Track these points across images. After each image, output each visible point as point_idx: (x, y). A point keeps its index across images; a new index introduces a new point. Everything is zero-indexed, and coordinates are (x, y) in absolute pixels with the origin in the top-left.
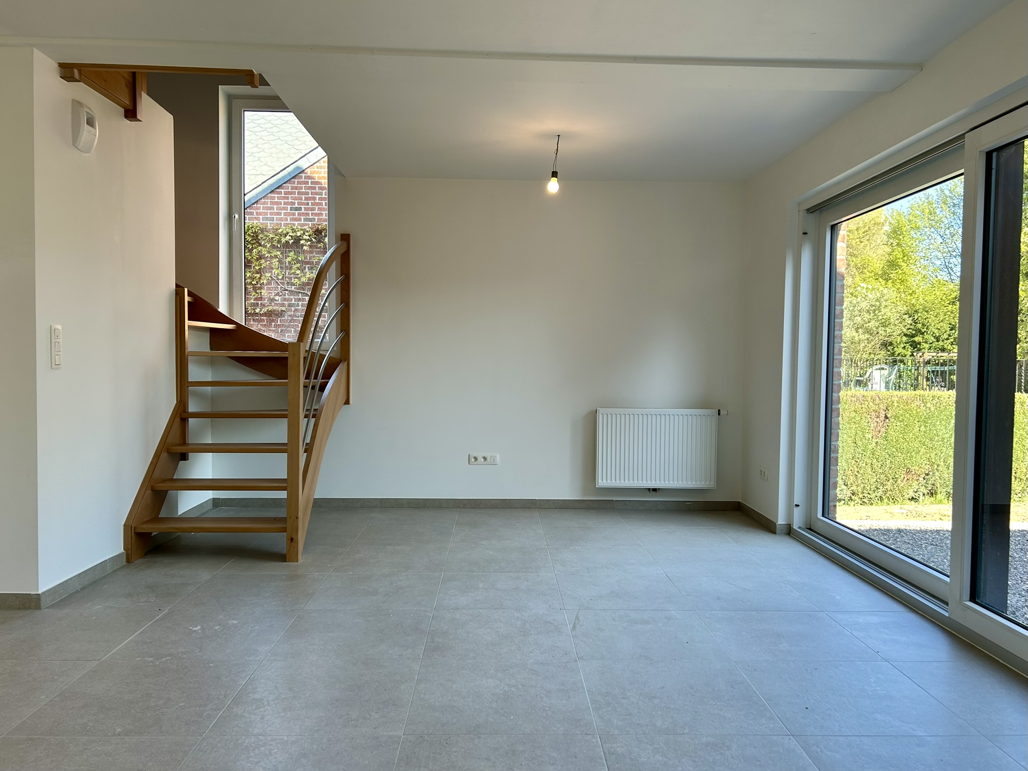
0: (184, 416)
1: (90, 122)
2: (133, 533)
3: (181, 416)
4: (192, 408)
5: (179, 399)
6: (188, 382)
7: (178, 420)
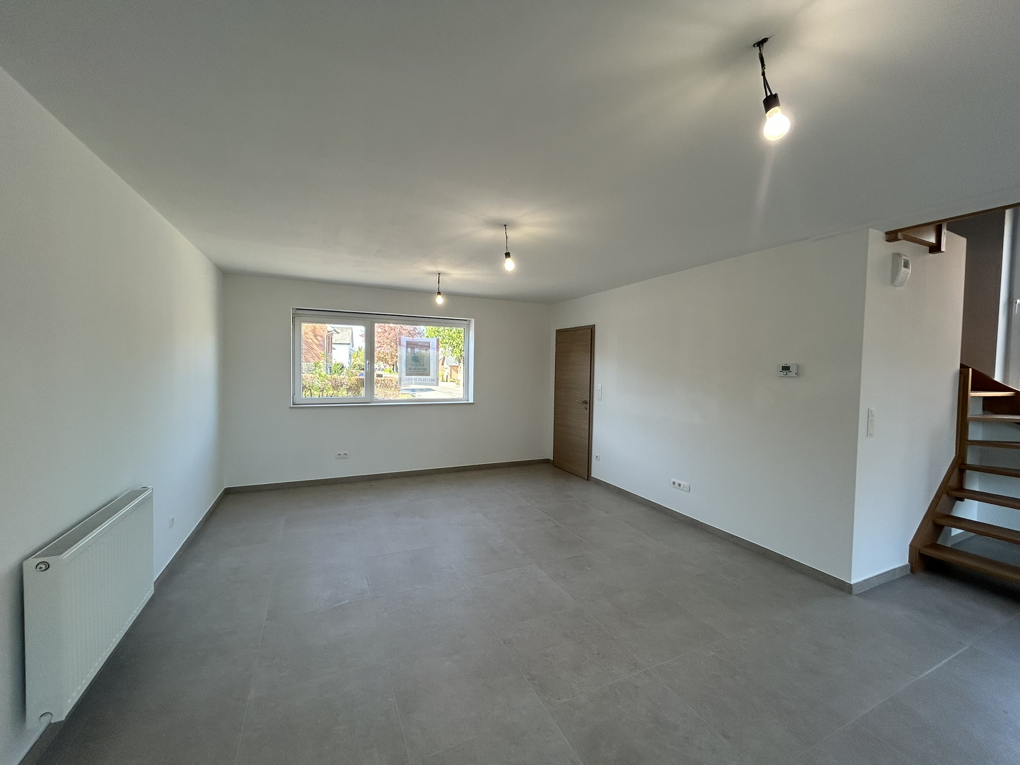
0: (962, 467)
1: (906, 265)
2: (917, 553)
3: (960, 467)
4: (970, 461)
5: (958, 453)
6: (968, 441)
7: (956, 471)
